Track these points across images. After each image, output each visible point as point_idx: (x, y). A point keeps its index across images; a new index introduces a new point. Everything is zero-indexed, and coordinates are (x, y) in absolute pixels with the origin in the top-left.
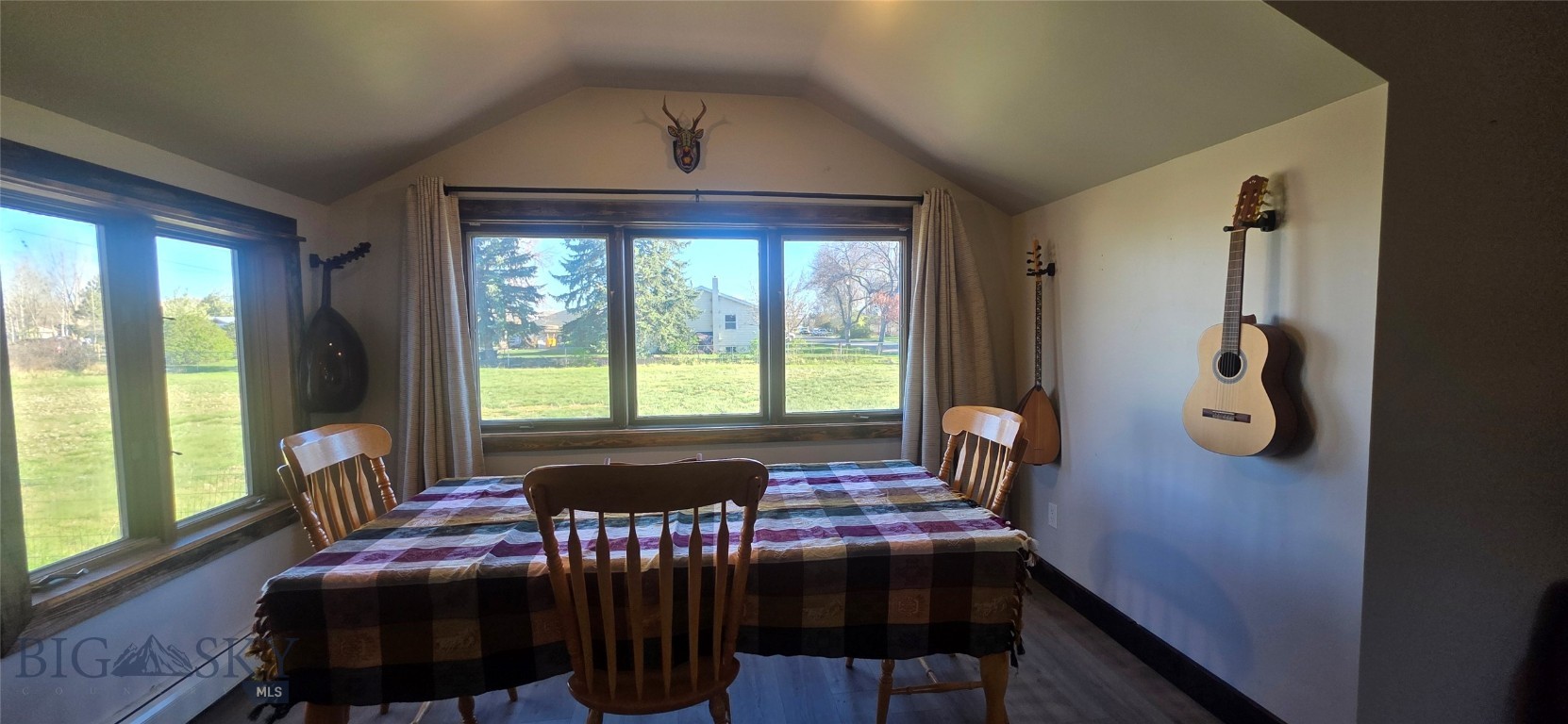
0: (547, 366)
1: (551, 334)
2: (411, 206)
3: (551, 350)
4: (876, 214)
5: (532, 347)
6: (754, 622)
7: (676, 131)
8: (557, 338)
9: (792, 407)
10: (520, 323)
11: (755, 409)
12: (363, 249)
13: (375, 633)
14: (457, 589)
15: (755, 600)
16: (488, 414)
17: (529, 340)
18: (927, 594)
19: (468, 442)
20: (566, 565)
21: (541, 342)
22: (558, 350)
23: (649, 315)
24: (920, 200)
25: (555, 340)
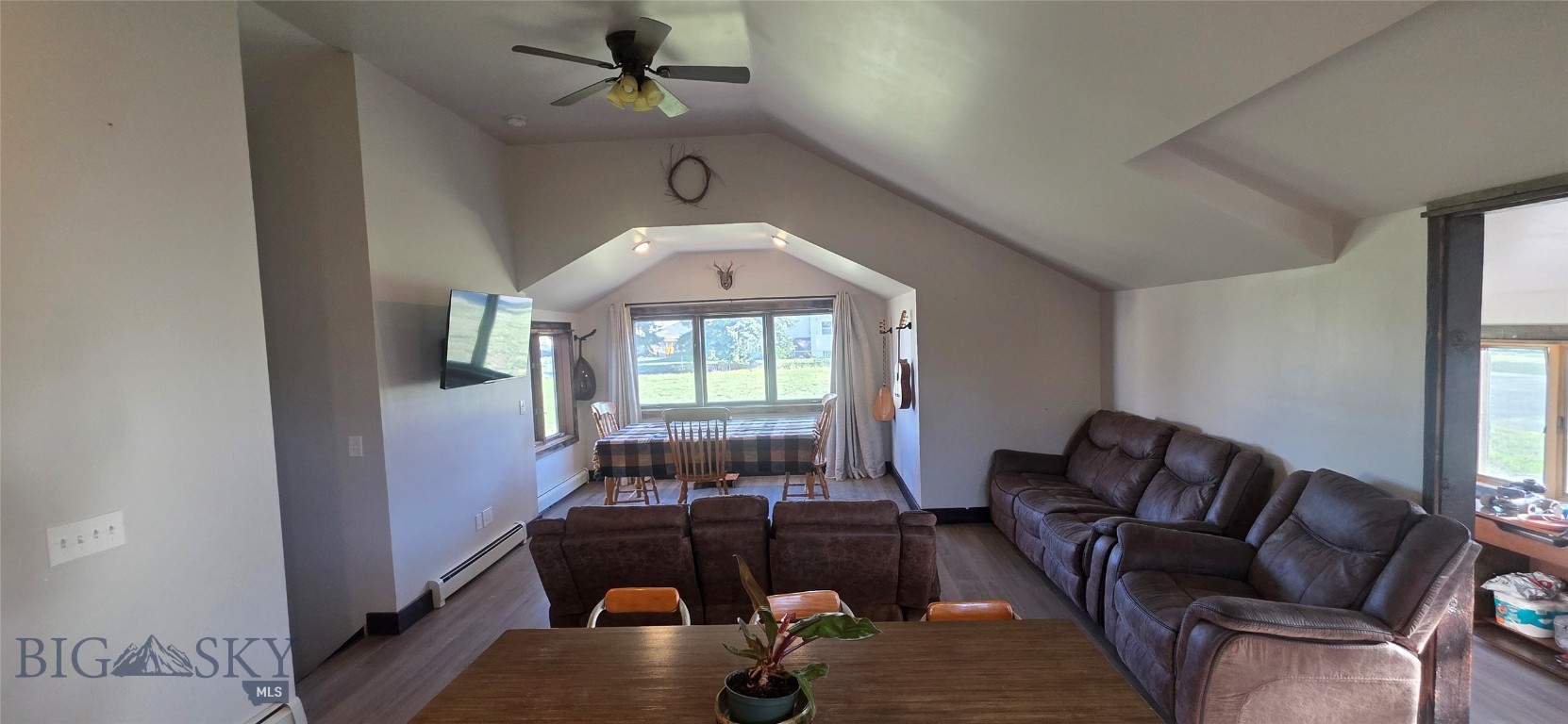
0: (667, 372)
1: (669, 343)
2: (612, 313)
3: (669, 358)
4: (815, 304)
5: (654, 356)
6: (730, 460)
7: (720, 273)
8: (675, 347)
9: (780, 397)
10: (644, 335)
11: (763, 397)
12: (595, 331)
13: (624, 457)
14: (644, 445)
15: (730, 452)
16: (642, 402)
17: (652, 350)
18: (783, 452)
19: (636, 413)
20: (674, 438)
21: (660, 351)
22: (674, 357)
23: (751, 326)
24: (835, 296)
25: (673, 349)
